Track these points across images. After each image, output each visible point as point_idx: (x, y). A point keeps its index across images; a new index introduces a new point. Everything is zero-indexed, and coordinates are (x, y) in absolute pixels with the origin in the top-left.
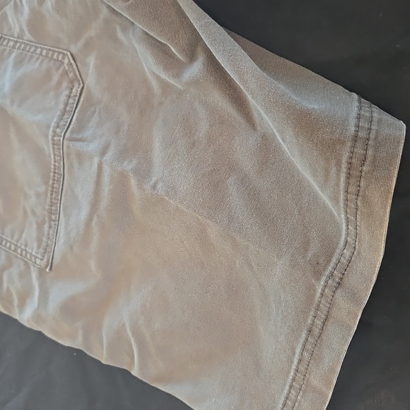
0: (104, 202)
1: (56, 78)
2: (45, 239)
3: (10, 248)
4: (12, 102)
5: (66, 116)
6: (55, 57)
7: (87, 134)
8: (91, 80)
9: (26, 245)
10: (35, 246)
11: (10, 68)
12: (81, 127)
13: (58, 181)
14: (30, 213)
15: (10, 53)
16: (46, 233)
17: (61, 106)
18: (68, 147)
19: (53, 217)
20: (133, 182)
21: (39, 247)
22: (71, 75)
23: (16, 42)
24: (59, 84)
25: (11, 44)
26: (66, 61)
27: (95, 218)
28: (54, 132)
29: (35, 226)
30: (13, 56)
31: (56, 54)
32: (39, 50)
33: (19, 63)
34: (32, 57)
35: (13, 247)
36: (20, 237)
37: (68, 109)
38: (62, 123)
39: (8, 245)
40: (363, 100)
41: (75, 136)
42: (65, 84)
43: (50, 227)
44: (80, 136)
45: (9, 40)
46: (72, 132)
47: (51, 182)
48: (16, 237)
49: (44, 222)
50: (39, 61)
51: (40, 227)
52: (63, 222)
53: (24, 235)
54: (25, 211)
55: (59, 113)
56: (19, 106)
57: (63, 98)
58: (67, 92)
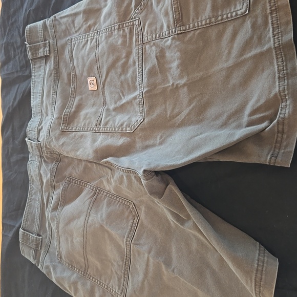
0: (150, 274)
1: (127, 214)
2: (122, 286)
3: (104, 287)
4: (107, 223)
5: (132, 232)
6: (126, 203)
7: (142, 242)
8: (143, 216)
9: (112, 287)
10: (117, 288)
11: (105, 206)
12: (139, 238)
13: (128, 260)
14: (114, 272)
15: (105, 198)
16: (122, 283)
17: (130, 227)
18: (133, 247)
19: (126, 276)
20: (163, 267)
21: (119, 289)
22: (133, 213)
23: (107, 193)
24: (128, 217)
25: (105, 194)
26: (131, 206)
27: (146, 280)
28: (127, 240)
29: (117, 279)
30: (106, 200)
31: (126, 202)
32: (118, 199)
33: (109, 204)
34: (115, 202)
35: (106, 287)
36: (109, 282)
37: (132, 229)
38: (130, 236)
39: (103, 285)
40: (261, 246)
41: (136, 242)
42: (131, 217)
43: (124, 280)
44: (138, 243)
45: (104, 192)
46: (135, 240)
47: (125, 261)
48: (107, 282)
49: (121, 278)
50: (119, 204)
51: (119, 280)
52: (131, 280)
53: (111, 282)
54: (112, 270)
55: (128, 231)
56: (110, 225)
57: (130, 224)
58: (132, 221)
